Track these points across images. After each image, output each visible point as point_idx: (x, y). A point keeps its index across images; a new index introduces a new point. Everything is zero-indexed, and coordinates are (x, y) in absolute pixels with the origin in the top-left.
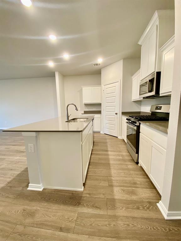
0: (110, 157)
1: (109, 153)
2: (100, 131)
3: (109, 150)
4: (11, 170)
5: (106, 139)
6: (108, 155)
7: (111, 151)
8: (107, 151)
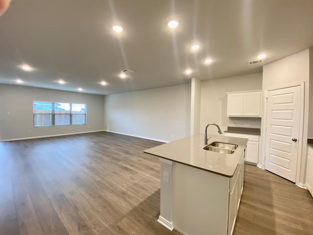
0: (277, 220)
1: (276, 211)
2: (257, 164)
3: (275, 204)
4: (143, 188)
5: (269, 182)
6: (272, 214)
7: (280, 209)
8: (271, 206)
